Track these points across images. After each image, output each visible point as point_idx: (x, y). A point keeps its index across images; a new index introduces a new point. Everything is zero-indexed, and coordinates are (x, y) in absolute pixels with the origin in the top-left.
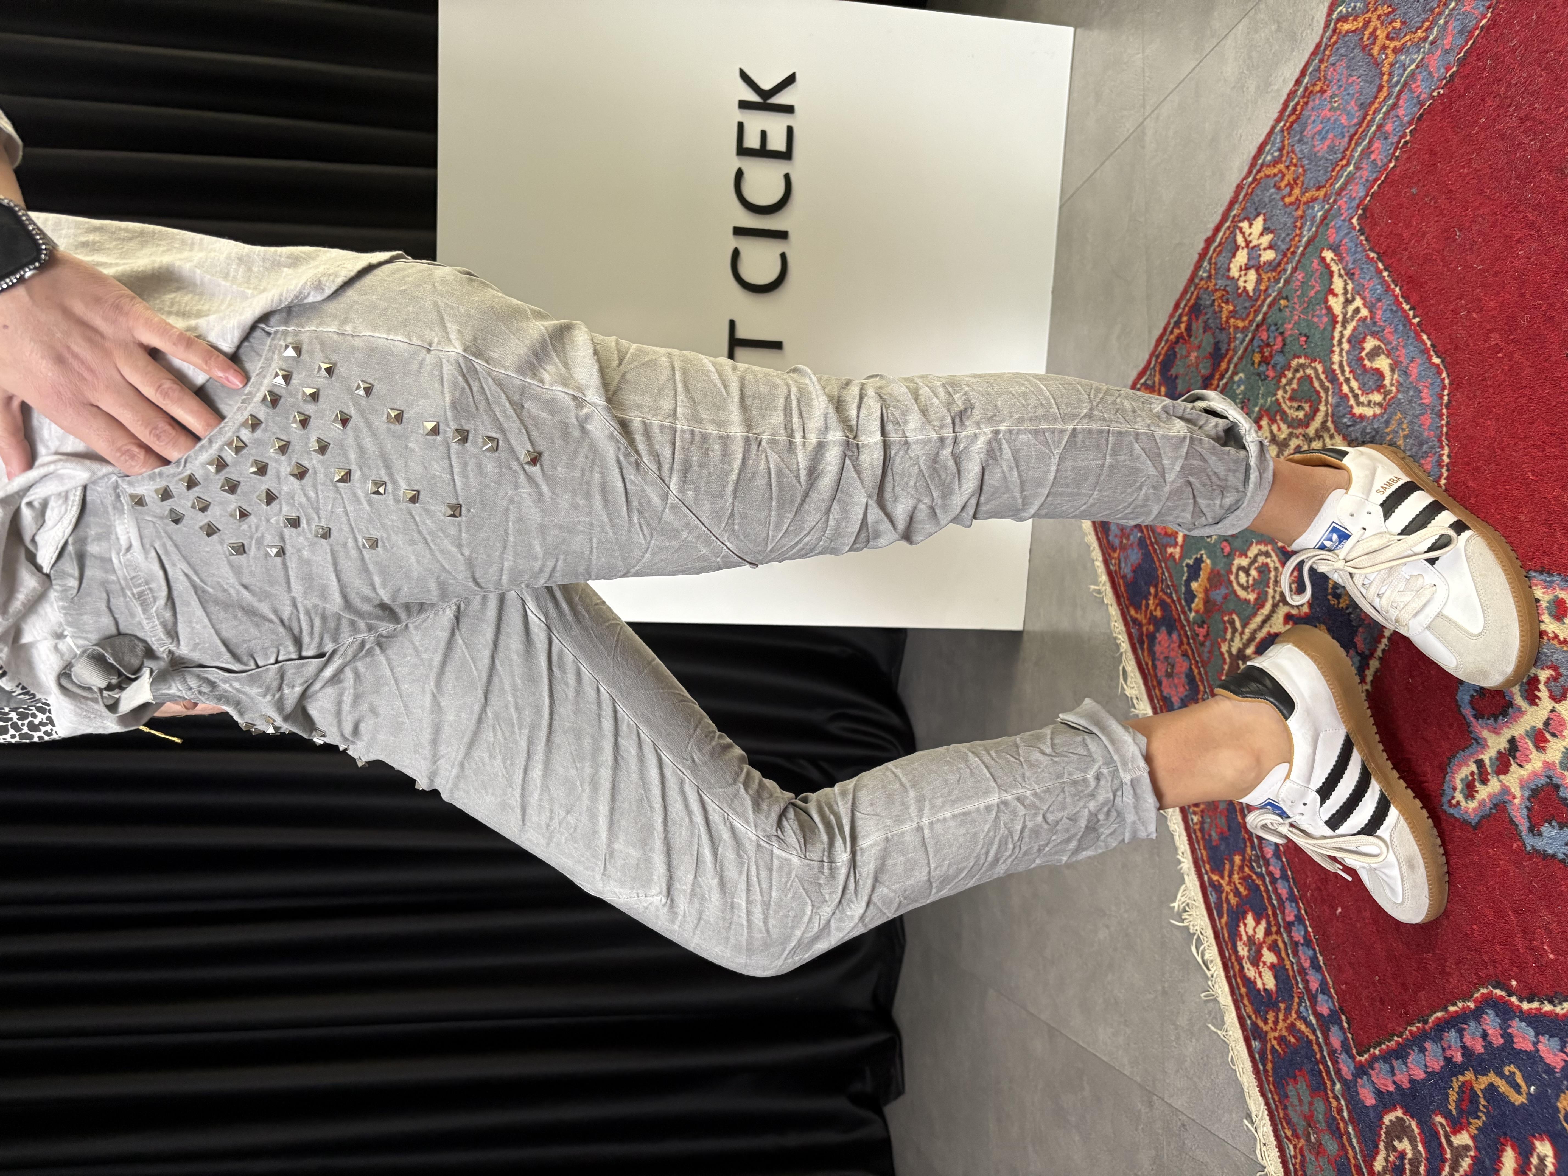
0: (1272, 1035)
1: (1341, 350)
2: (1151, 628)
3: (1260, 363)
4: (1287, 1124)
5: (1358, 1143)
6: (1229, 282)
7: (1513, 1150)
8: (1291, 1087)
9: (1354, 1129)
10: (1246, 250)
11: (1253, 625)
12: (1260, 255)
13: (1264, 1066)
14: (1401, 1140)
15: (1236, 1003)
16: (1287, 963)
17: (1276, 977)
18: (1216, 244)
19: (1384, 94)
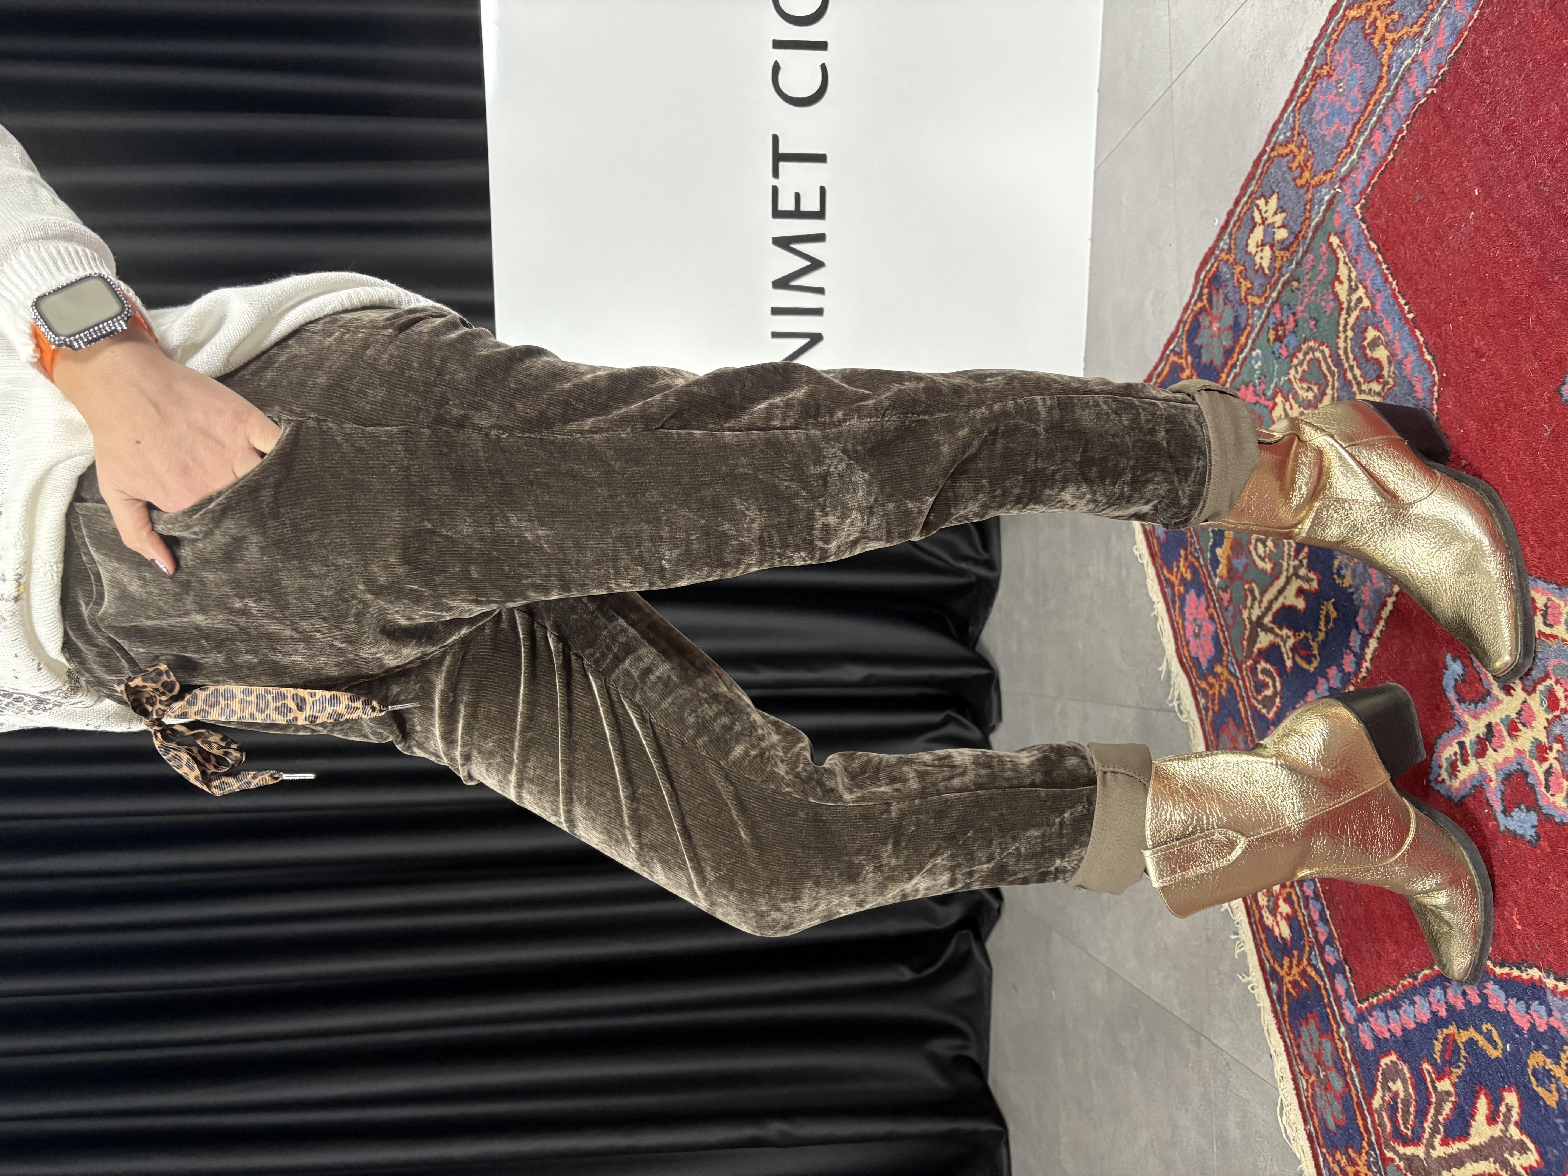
0: (1287, 979)
1: (1346, 337)
2: (1182, 589)
3: (1275, 340)
4: (1302, 1060)
5: (1360, 1081)
6: (1248, 258)
7: (1486, 1097)
8: (1304, 1028)
9: (1356, 1069)
10: (1262, 227)
11: (1269, 596)
12: (1274, 233)
13: (1282, 1006)
14: (1394, 1082)
15: (1257, 947)
16: (1300, 914)
17: (1290, 927)
18: (1235, 218)
19: (1383, 84)
